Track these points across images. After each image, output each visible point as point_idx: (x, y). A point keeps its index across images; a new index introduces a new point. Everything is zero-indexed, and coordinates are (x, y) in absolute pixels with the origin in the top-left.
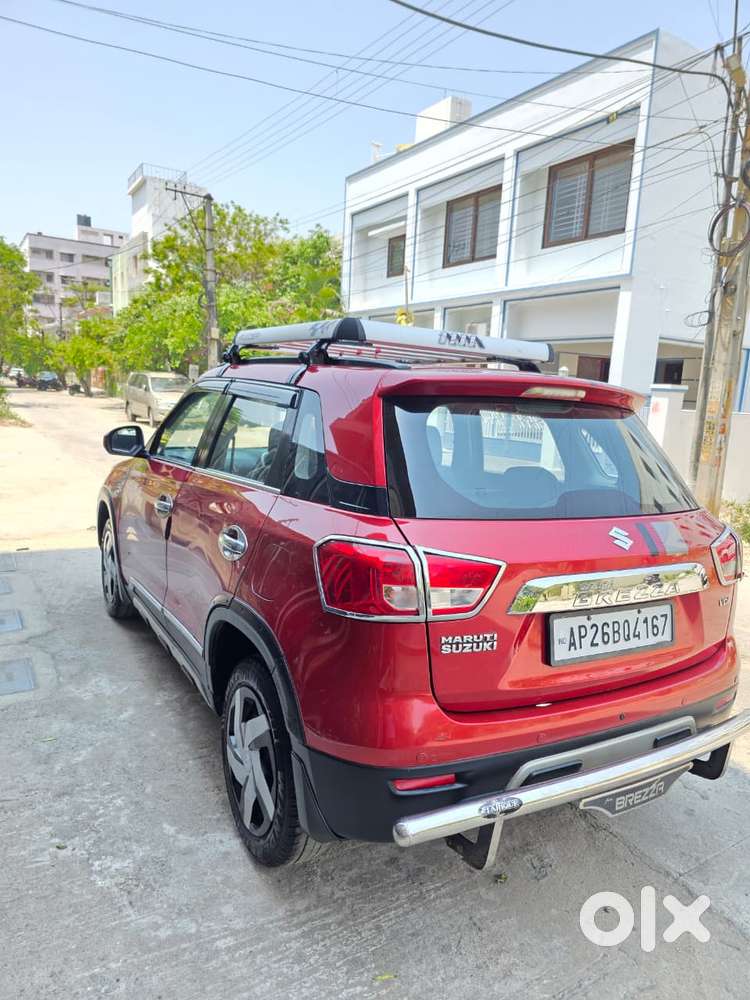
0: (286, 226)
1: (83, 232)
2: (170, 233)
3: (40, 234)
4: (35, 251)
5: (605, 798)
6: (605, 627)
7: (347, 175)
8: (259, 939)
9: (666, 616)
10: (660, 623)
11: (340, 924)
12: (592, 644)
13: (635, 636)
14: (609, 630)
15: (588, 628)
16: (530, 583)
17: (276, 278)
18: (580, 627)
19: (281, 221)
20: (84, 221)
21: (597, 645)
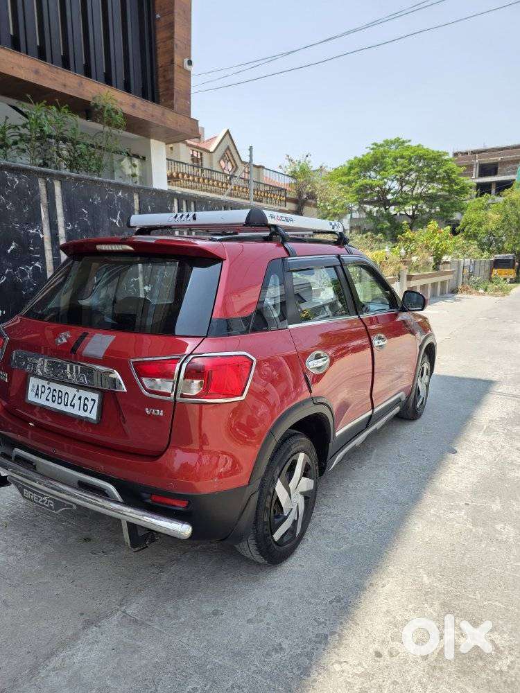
6: (55, 392)
9: (94, 401)
10: (90, 404)
13: (71, 405)
14: (56, 395)
15: (46, 389)
18: (42, 386)
21: (49, 400)
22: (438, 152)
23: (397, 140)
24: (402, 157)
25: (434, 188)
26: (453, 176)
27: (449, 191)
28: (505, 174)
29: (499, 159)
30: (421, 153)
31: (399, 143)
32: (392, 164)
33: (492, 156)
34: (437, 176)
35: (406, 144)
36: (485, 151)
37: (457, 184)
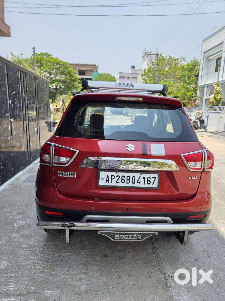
0: (185, 60)
1: (133, 70)
2: (149, 67)
3: (122, 72)
4: (120, 77)
5: (110, 233)
6: (123, 177)
7: (203, 40)
8: (32, 248)
9: (155, 178)
10: (152, 180)
11: (52, 251)
12: (117, 182)
13: (137, 182)
14: (125, 179)
15: (115, 177)
16: (89, 158)
17: (179, 77)
18: (112, 176)
19: (183, 59)
20: (133, 67)
21: (119, 183)
22: (65, 62)
23: (47, 54)
24: (50, 62)
25: (63, 77)
26: (72, 74)
27: (70, 80)
28: (88, 75)
29: (86, 69)
30: (58, 61)
31: (47, 55)
32: (46, 64)
33: (83, 67)
34: (65, 73)
35: (50, 56)
36: (80, 65)
37: (73, 77)
